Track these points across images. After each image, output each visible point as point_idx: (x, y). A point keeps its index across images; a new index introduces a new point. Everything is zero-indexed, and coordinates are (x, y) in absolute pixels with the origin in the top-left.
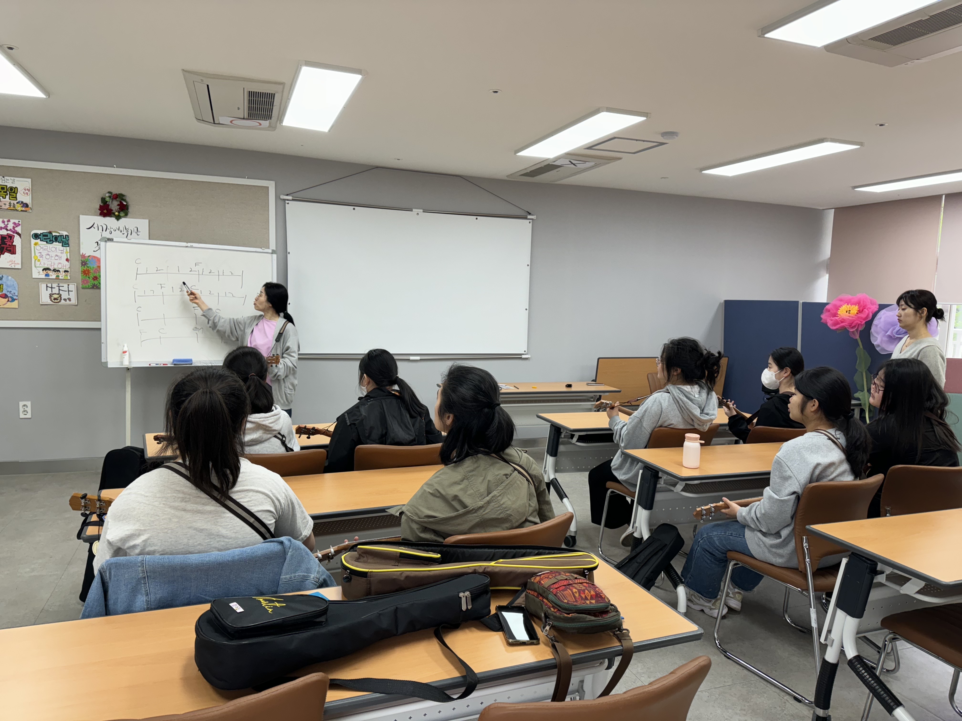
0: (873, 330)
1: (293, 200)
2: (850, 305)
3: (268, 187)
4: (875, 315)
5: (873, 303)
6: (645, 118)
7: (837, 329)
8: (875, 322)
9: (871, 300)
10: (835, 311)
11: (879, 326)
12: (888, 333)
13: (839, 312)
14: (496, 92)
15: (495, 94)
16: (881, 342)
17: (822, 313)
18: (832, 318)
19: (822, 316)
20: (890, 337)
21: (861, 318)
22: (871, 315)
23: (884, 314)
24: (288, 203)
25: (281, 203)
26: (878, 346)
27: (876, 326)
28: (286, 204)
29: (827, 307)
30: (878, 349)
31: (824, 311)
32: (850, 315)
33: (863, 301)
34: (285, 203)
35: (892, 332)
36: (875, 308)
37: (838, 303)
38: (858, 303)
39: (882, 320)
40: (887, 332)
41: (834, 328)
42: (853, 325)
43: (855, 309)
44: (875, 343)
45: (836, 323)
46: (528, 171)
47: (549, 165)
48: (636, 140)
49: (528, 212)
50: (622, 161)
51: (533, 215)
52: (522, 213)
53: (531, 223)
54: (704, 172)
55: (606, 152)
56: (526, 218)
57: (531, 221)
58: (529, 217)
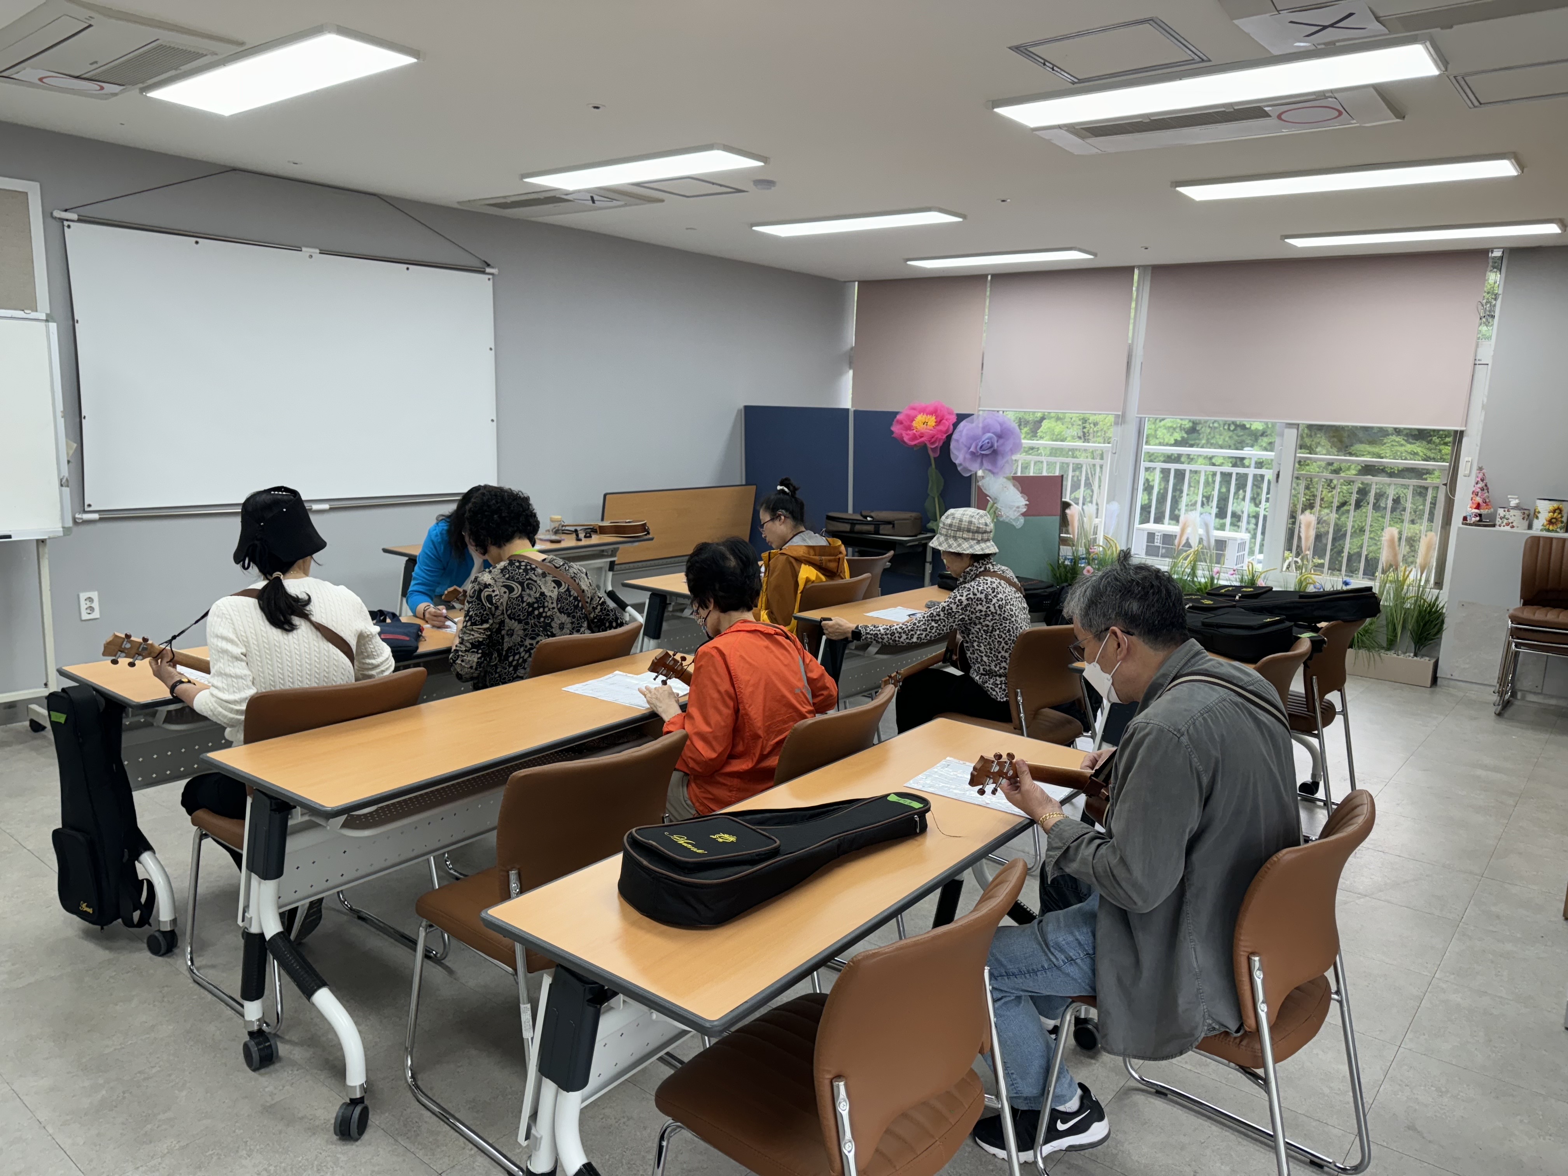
0: (953, 445)
1: (79, 221)
2: (925, 416)
3: (27, 193)
4: (955, 426)
5: (951, 413)
6: (761, 164)
7: (915, 445)
8: (955, 436)
9: (948, 409)
10: (909, 423)
11: (961, 441)
12: (972, 449)
13: (914, 424)
15: (596, 110)
16: (965, 459)
17: (891, 424)
18: (909, 432)
19: (893, 428)
20: (973, 454)
21: (941, 431)
22: (952, 427)
23: (965, 426)
24: (69, 227)
25: (56, 225)
26: (961, 465)
27: (957, 441)
28: (66, 228)
29: (898, 417)
30: (959, 469)
31: (894, 423)
32: (928, 427)
33: (941, 410)
34: (63, 226)
35: (976, 447)
36: (954, 419)
37: (912, 413)
38: (934, 412)
39: (965, 432)
40: (970, 448)
41: (913, 443)
42: (933, 440)
43: (932, 421)
44: (957, 462)
45: (914, 438)
46: (509, 200)
47: (554, 197)
48: (713, 184)
49: (486, 262)
50: (663, 204)
51: (493, 267)
52: (477, 264)
53: (491, 281)
54: (755, 228)
55: (653, 191)
56: (484, 272)
57: (491, 277)
58: (488, 270)
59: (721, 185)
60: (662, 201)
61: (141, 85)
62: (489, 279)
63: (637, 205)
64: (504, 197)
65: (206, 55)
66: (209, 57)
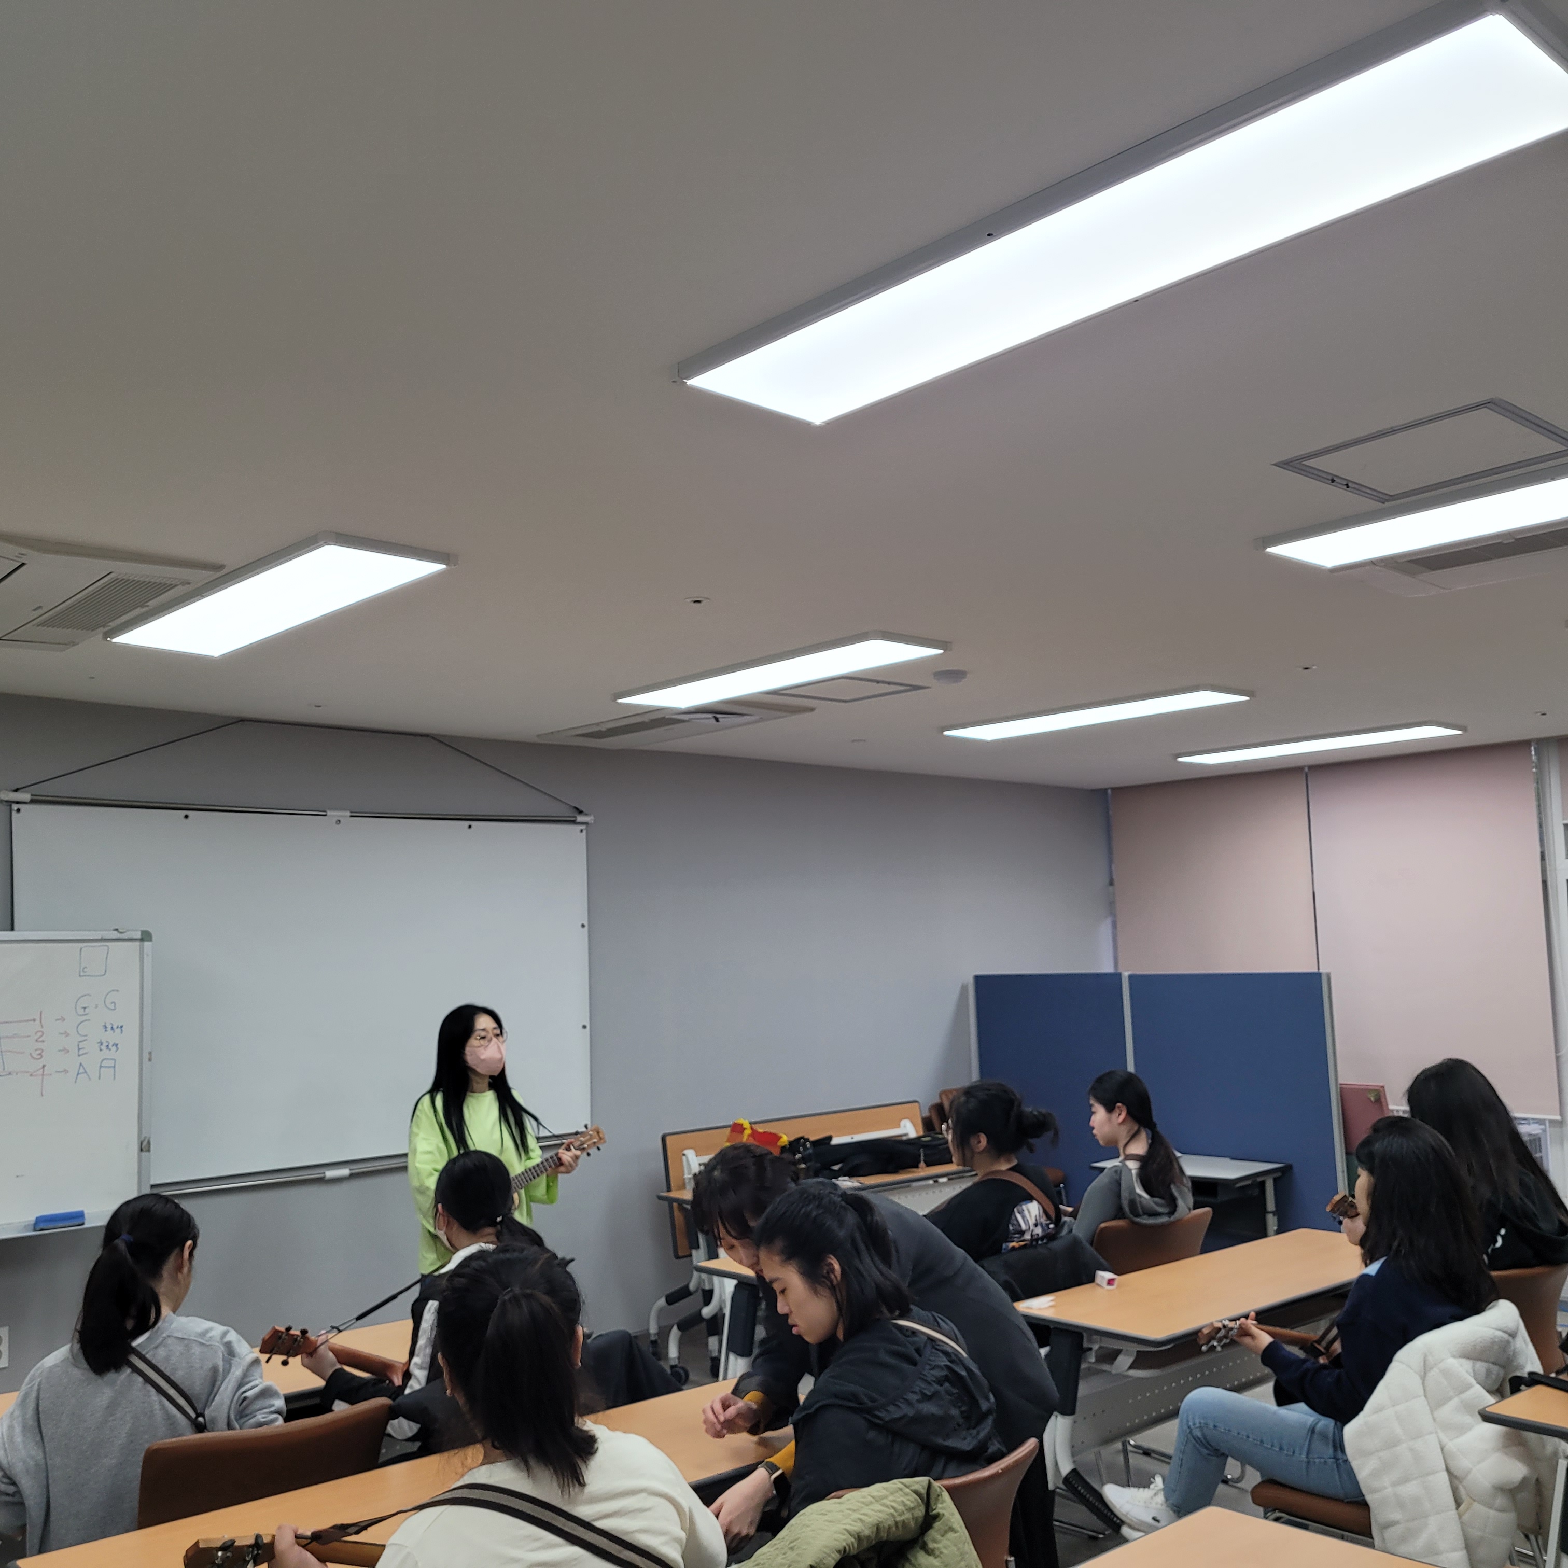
1: (32, 801)
6: (941, 651)
14: (699, 602)
15: (697, 605)
24: (18, 810)
25: (3, 810)
28: (14, 814)
34: (11, 810)
46: (603, 728)
47: (664, 718)
48: (878, 682)
49: (577, 809)
50: (816, 711)
51: (586, 815)
52: (566, 812)
53: (584, 832)
54: (946, 733)
55: (796, 699)
56: (574, 822)
57: (583, 827)
58: (580, 819)
59: (889, 683)
60: (812, 710)
61: (102, 630)
62: (582, 831)
63: (775, 718)
64: (598, 724)
65: (176, 586)
66: (180, 587)
